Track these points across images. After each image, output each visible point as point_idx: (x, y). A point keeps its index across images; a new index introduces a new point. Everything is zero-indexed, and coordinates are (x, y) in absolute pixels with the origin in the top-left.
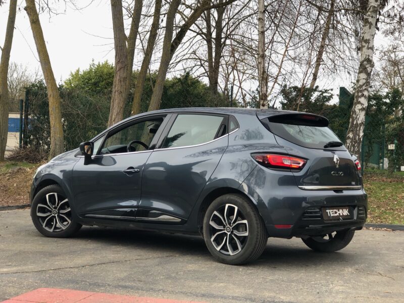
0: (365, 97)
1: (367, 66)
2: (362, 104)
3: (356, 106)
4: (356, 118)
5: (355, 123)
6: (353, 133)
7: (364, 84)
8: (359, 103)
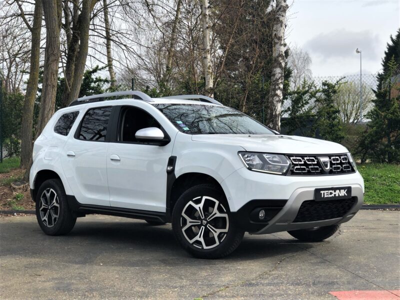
0: (281, 90)
1: (281, 61)
2: (279, 96)
3: (274, 98)
4: (275, 109)
5: (274, 114)
6: (273, 124)
7: (280, 78)
8: (277, 95)
